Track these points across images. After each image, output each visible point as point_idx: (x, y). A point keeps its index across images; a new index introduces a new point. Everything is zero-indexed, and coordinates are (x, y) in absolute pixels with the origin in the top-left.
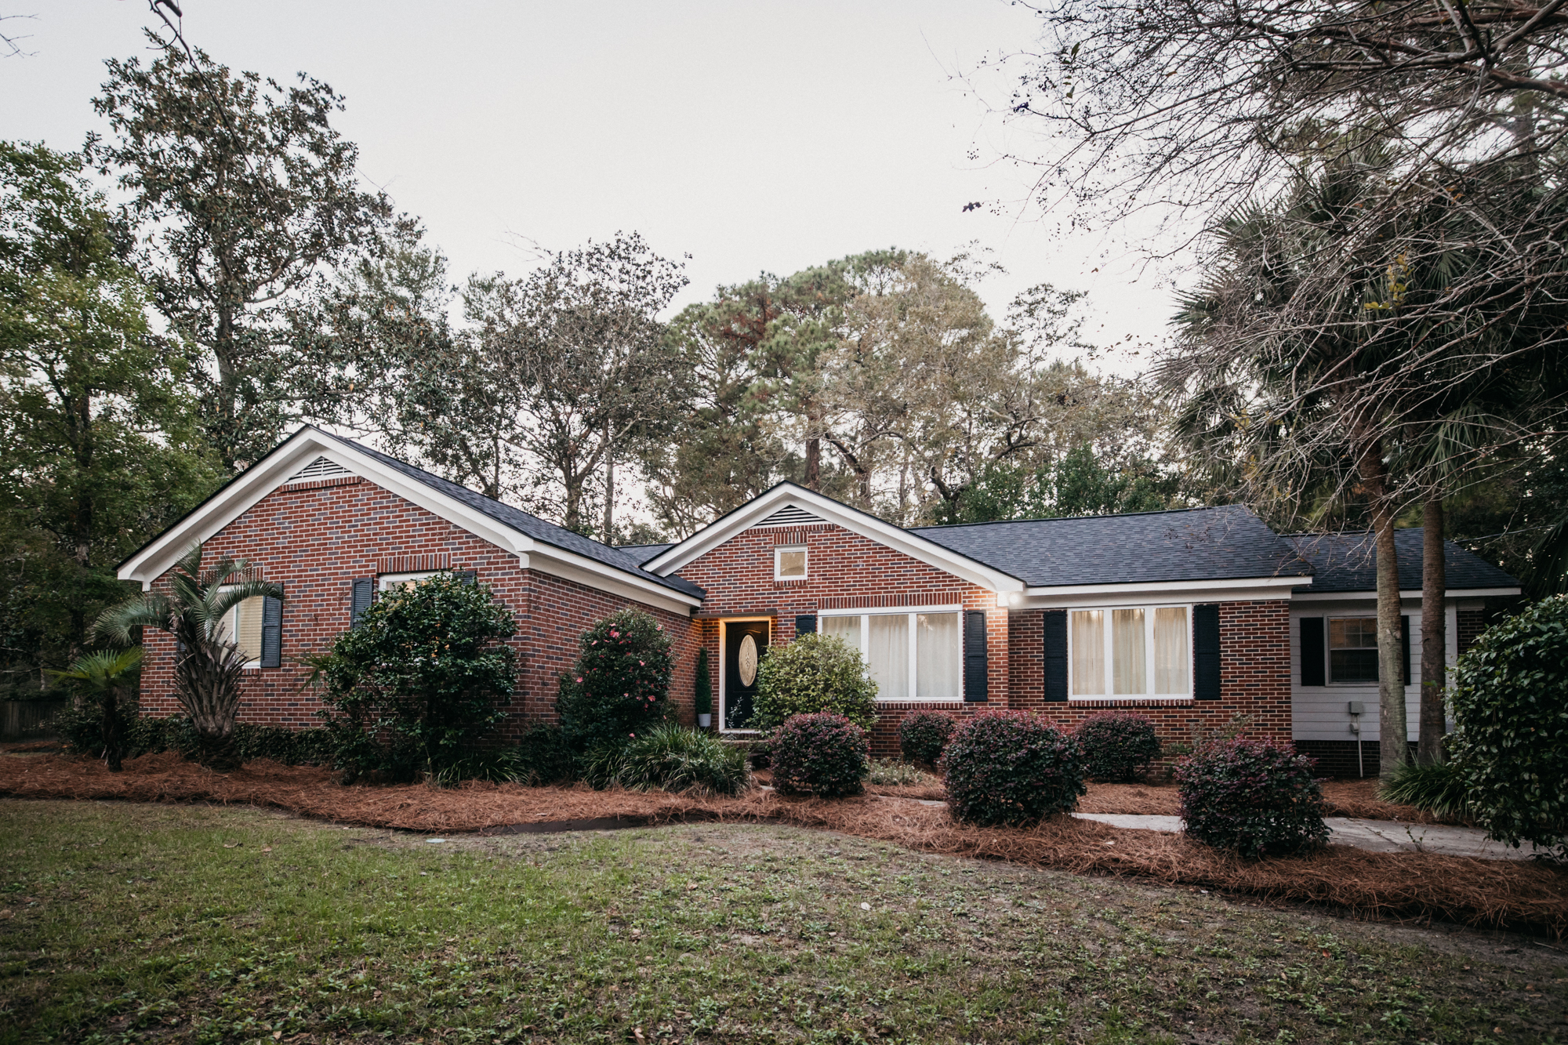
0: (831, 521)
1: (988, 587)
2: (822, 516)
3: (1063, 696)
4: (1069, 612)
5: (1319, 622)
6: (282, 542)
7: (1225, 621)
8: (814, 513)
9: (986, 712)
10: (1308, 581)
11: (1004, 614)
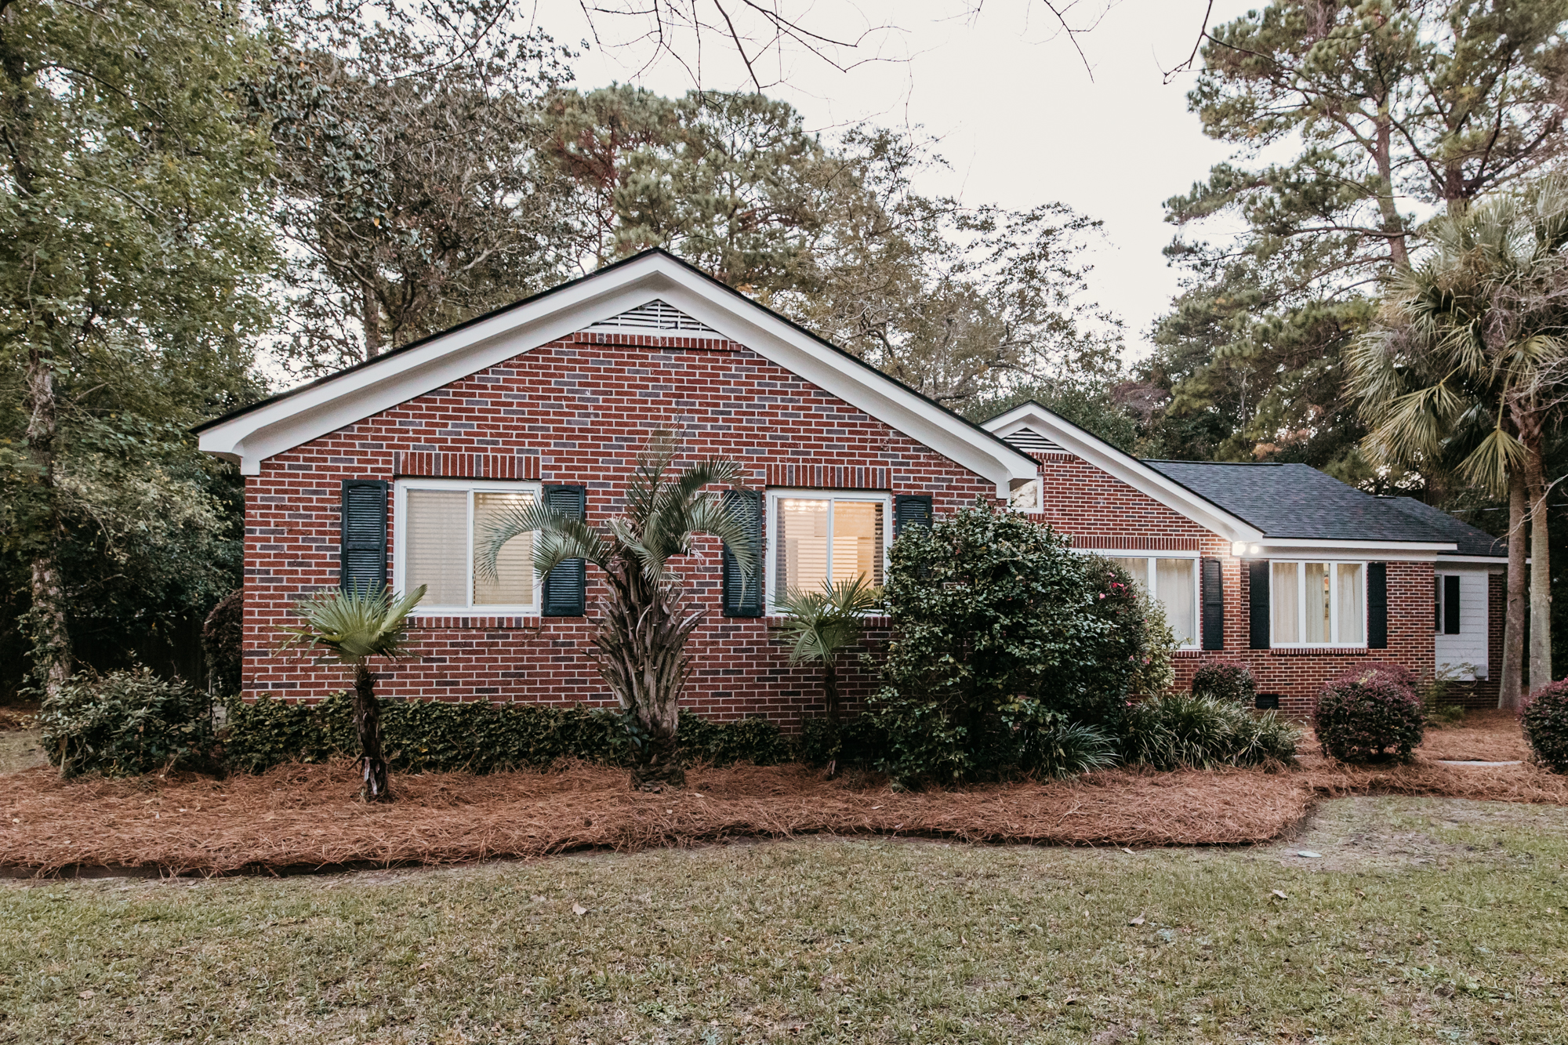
0: (1072, 450)
1: (1223, 535)
2: (1061, 444)
3: (1265, 644)
4: (1271, 563)
5: (1457, 578)
6: (577, 421)
7: (1392, 578)
8: (1053, 439)
9: (1217, 660)
10: (1454, 547)
11: (1237, 562)
